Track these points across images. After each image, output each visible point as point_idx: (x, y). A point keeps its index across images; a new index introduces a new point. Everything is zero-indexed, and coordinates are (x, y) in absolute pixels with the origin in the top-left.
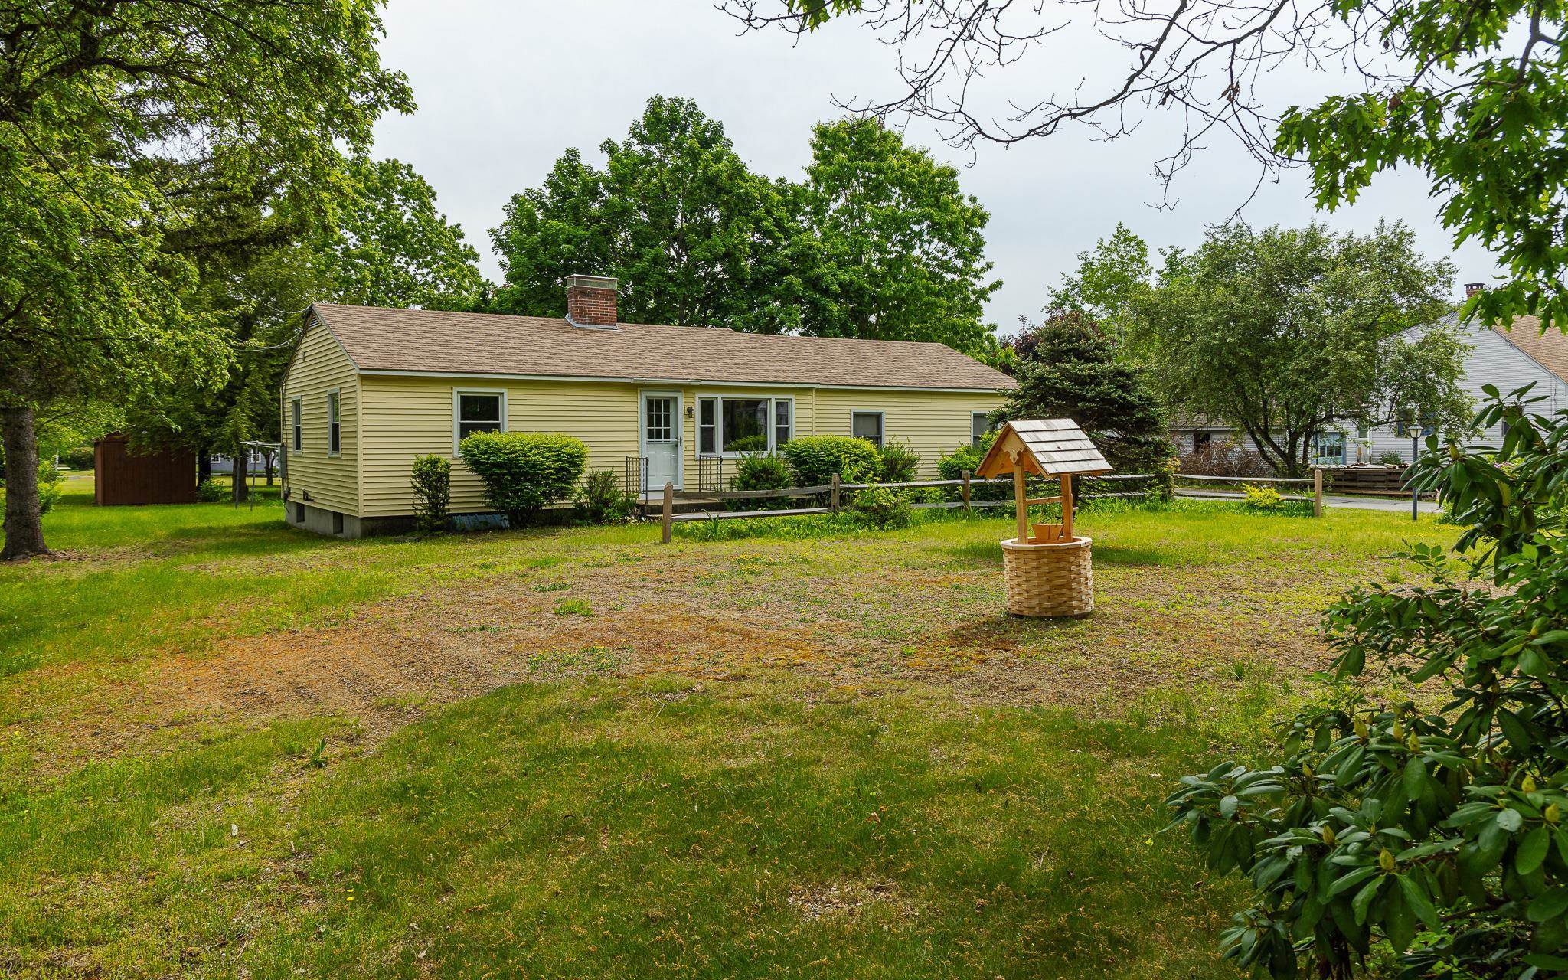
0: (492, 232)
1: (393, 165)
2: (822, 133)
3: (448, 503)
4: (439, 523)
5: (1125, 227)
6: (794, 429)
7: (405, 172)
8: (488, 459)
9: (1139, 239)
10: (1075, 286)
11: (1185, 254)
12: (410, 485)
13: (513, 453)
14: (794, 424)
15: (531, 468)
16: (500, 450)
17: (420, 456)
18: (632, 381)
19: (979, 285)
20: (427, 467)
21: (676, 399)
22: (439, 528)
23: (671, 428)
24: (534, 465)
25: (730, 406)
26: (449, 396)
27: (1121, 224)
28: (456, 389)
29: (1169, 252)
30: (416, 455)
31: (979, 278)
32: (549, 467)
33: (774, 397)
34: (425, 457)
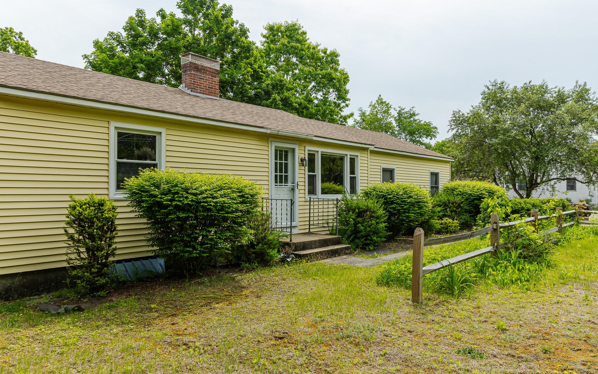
0: (85, 57)
1: (10, 31)
2: (271, 29)
3: (114, 255)
4: (103, 281)
5: (382, 97)
6: (360, 178)
7: (17, 36)
8: (171, 200)
9: (387, 103)
10: (357, 123)
11: (406, 110)
12: (62, 231)
13: (202, 193)
14: (360, 175)
15: (218, 211)
16: (186, 190)
17: (77, 198)
18: (268, 131)
19: (343, 114)
20: (89, 212)
21: (293, 150)
22: (102, 287)
23: (290, 174)
24: (222, 208)
25: (325, 158)
26: (105, 130)
27: (380, 95)
28: (114, 124)
29: (398, 109)
30: (71, 195)
31: (341, 111)
32: (237, 210)
33: (349, 153)
34: (83, 199)
